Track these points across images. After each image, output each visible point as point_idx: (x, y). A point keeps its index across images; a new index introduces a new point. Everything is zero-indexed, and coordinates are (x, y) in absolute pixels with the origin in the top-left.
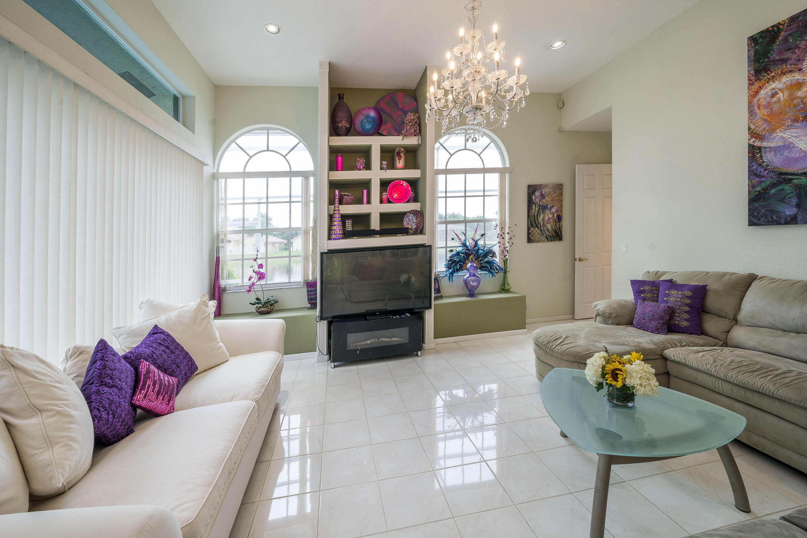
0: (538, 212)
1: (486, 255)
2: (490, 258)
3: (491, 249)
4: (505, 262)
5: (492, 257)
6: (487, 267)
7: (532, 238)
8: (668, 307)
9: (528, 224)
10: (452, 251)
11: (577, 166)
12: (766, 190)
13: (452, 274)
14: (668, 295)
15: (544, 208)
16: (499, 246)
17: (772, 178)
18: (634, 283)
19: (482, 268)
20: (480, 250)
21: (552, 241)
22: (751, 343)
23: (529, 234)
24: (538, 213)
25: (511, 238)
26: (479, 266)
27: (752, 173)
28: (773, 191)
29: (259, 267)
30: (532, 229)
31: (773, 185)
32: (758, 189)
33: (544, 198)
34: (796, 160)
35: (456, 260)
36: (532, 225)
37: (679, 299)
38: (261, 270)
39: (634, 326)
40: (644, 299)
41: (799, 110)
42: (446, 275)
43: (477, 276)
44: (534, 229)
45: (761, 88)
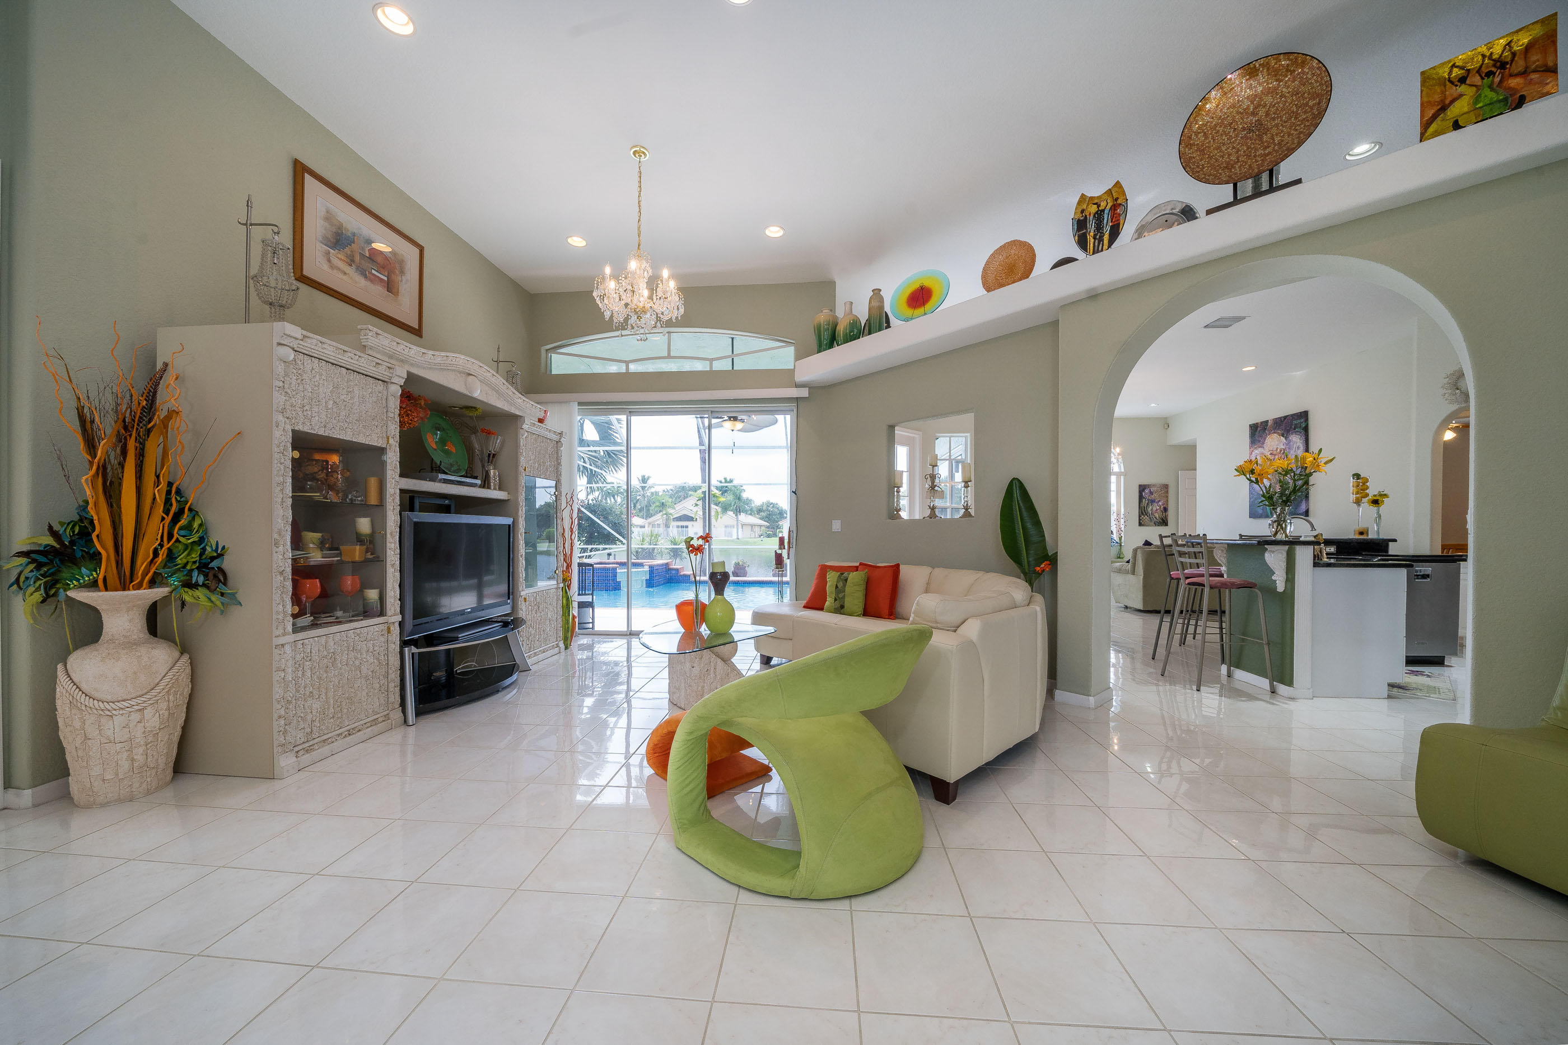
0: (1148, 504)
4: (1120, 539)
7: (1143, 523)
9: (1139, 513)
11: (1180, 472)
15: (1153, 501)
23: (1140, 520)
30: (1142, 516)
33: (1154, 494)
36: (1142, 513)
44: (1144, 516)
45: (1253, 451)
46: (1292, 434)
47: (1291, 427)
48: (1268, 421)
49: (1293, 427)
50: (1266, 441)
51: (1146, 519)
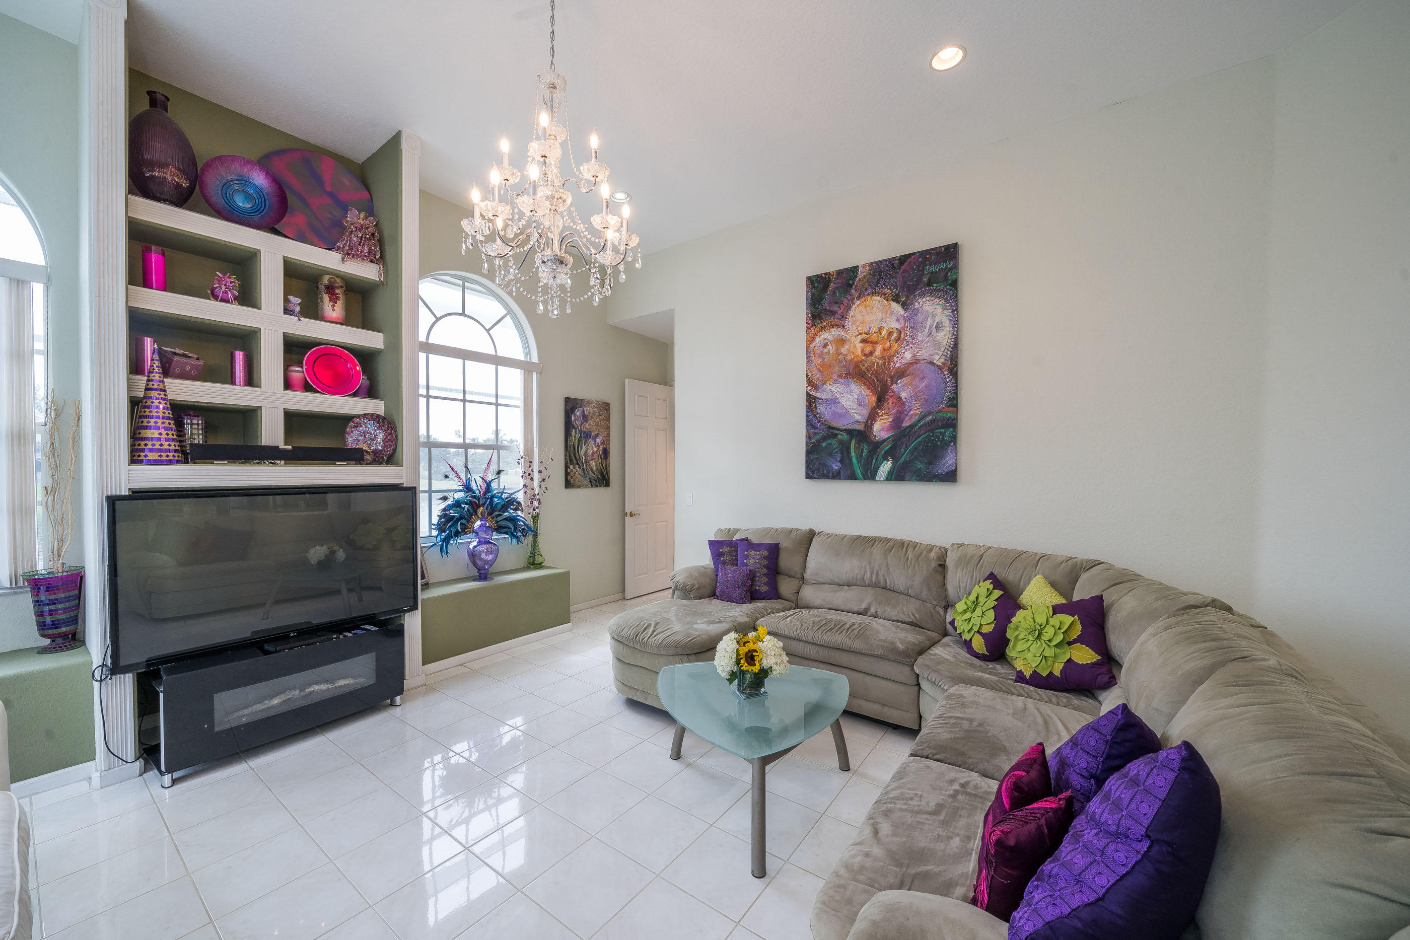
0: (579, 440)
1: (505, 506)
2: (512, 511)
3: (513, 496)
4: (535, 518)
5: (516, 510)
6: (509, 528)
7: (572, 481)
8: (750, 571)
9: (566, 459)
10: (445, 499)
11: (627, 381)
12: (818, 442)
13: (446, 540)
14: (747, 557)
15: (587, 435)
16: (525, 493)
17: (823, 431)
18: (712, 543)
19: (499, 529)
20: (496, 498)
21: (597, 486)
22: (818, 602)
23: (567, 474)
24: (579, 443)
25: (543, 479)
26: (494, 526)
27: (810, 424)
28: (824, 444)
30: (571, 467)
31: (824, 438)
32: (813, 440)
33: (587, 421)
34: (840, 416)
35: (454, 516)
36: (571, 460)
37: (757, 561)
39: (717, 598)
40: (724, 563)
41: (842, 367)
42: (435, 544)
43: (492, 543)
44: (574, 467)
45: (816, 335)
46: (922, 295)
47: (919, 280)
48: (856, 268)
49: (925, 279)
50: (851, 313)
51: (576, 470)
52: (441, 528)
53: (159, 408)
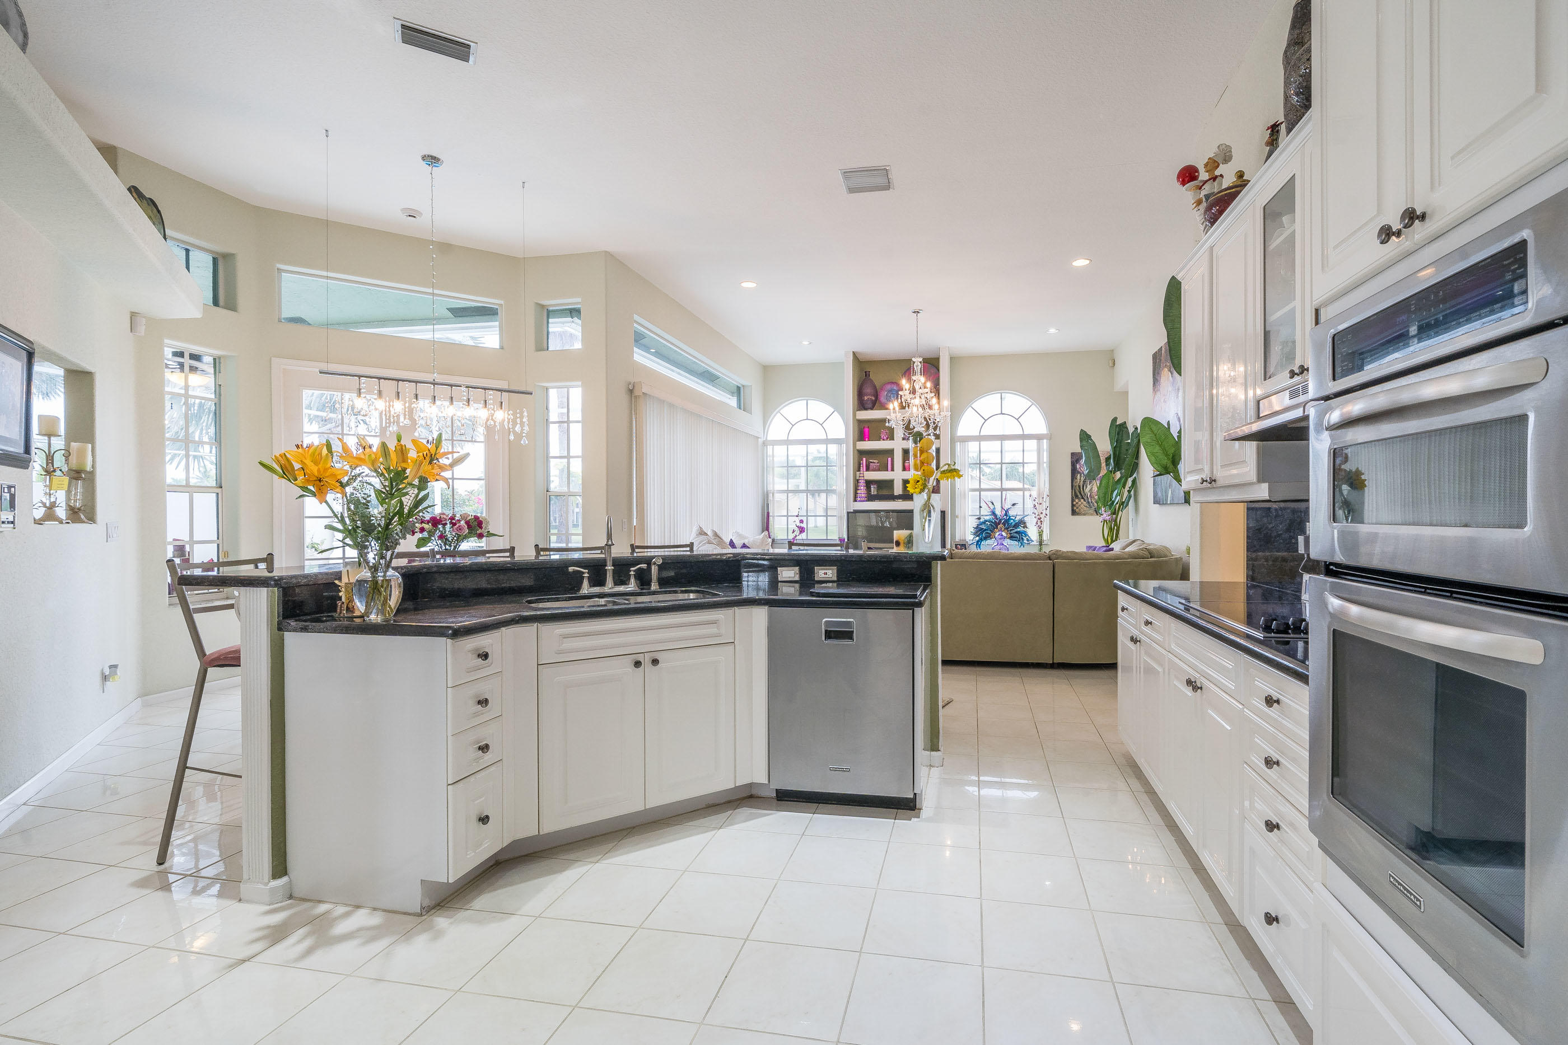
0: (1085, 481)
1: (1016, 525)
2: (1022, 528)
3: (1024, 519)
4: (1040, 534)
5: (1024, 527)
6: (1018, 537)
7: (1077, 510)
9: (1072, 495)
10: (980, 519)
13: (980, 541)
16: (1034, 517)
19: (1011, 538)
20: (1011, 519)
23: (1073, 506)
24: (1085, 483)
26: (1009, 536)
29: (801, 523)
30: (1077, 500)
35: (984, 529)
36: (1077, 496)
38: (802, 525)
42: (974, 542)
43: (1004, 544)
44: (1080, 501)
51: (1082, 504)
52: (976, 534)
53: (862, 483)
